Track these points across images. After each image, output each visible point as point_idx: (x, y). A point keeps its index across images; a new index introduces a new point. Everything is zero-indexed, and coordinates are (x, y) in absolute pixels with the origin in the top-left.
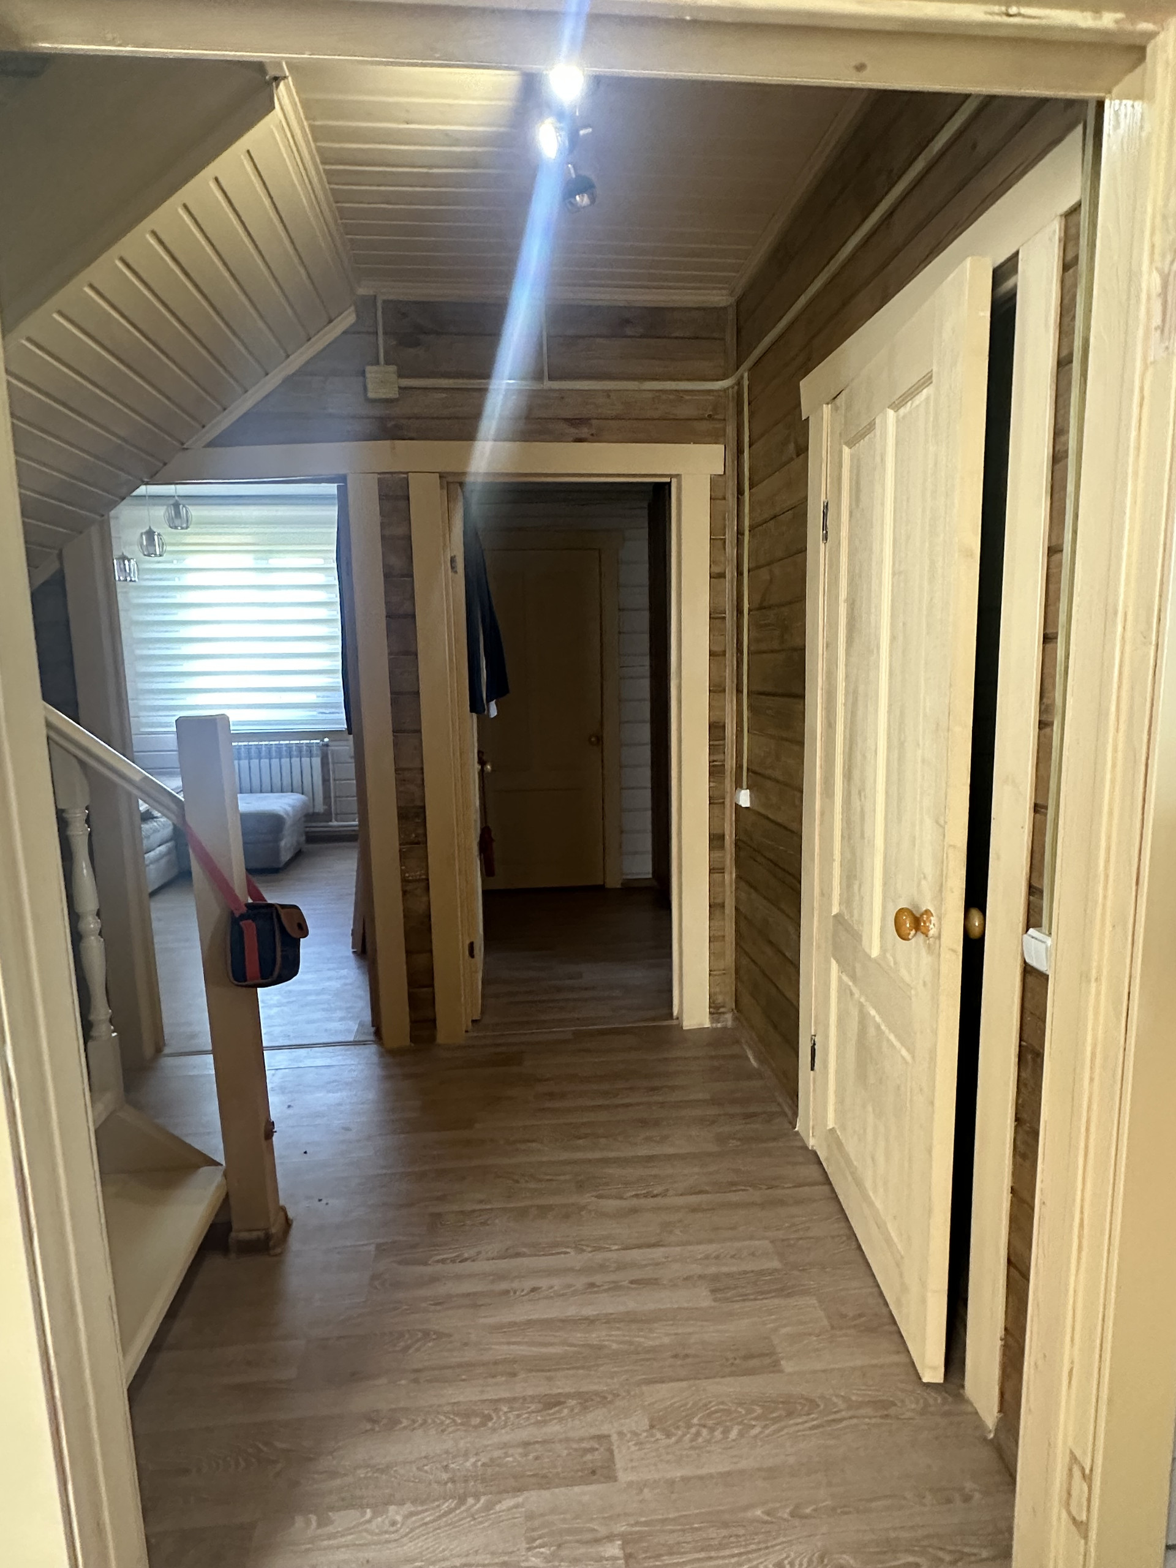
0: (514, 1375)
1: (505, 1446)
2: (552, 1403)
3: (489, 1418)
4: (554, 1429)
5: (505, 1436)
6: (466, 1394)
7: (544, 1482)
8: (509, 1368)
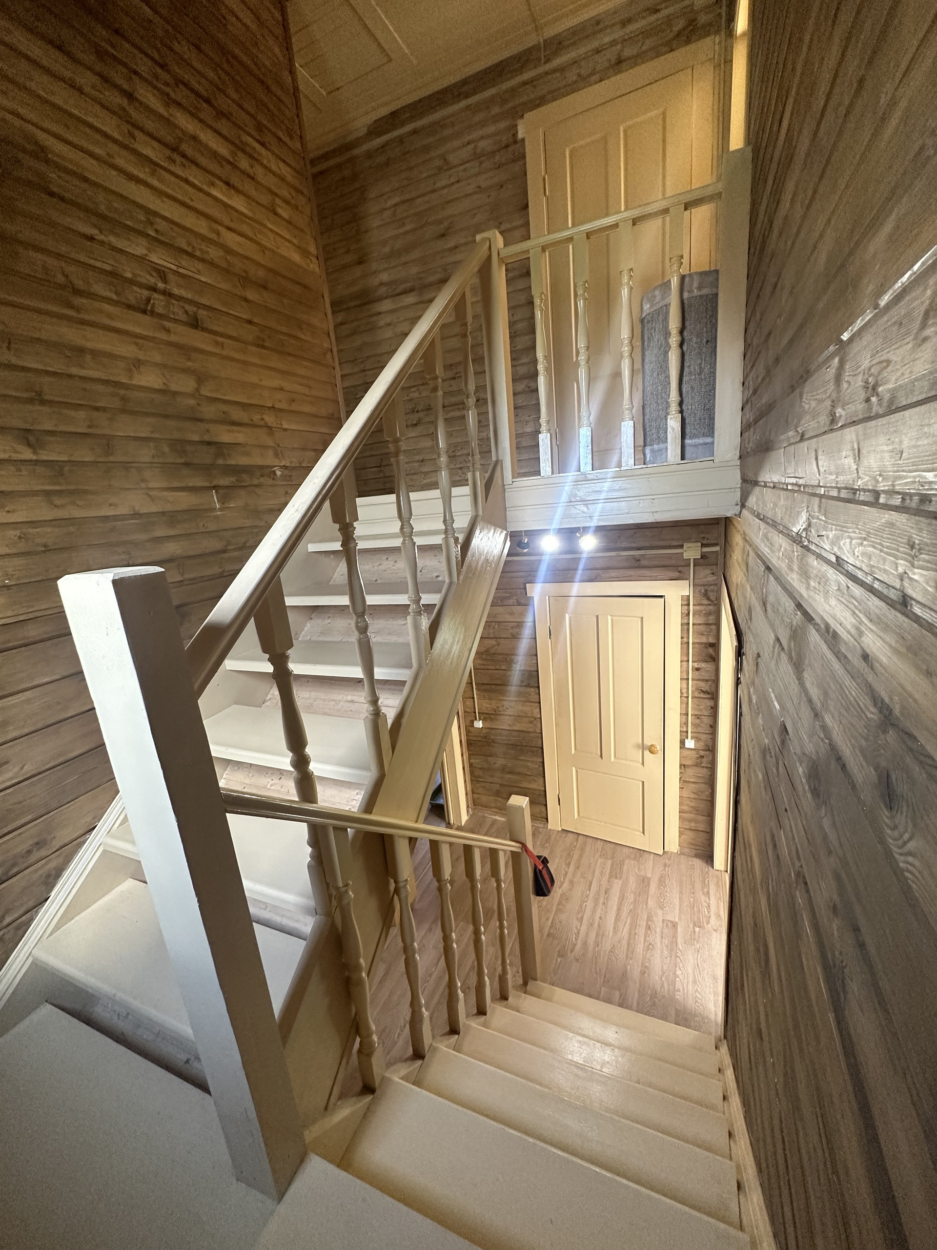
0: (635, 934)
1: (661, 943)
2: (648, 928)
3: (650, 944)
4: (658, 930)
5: (658, 940)
6: (640, 948)
7: (675, 936)
8: (632, 935)
